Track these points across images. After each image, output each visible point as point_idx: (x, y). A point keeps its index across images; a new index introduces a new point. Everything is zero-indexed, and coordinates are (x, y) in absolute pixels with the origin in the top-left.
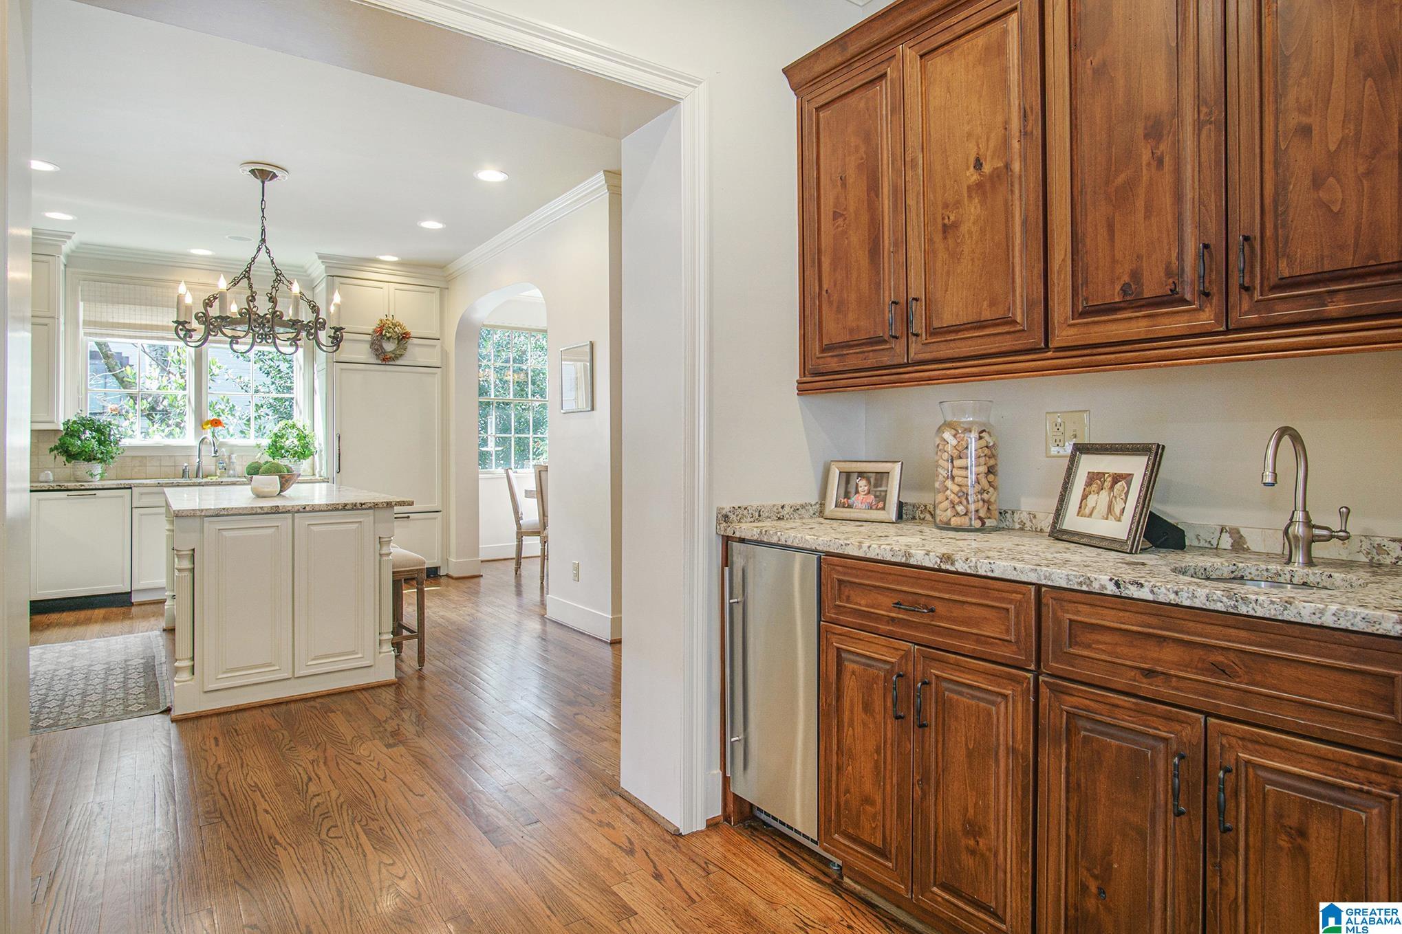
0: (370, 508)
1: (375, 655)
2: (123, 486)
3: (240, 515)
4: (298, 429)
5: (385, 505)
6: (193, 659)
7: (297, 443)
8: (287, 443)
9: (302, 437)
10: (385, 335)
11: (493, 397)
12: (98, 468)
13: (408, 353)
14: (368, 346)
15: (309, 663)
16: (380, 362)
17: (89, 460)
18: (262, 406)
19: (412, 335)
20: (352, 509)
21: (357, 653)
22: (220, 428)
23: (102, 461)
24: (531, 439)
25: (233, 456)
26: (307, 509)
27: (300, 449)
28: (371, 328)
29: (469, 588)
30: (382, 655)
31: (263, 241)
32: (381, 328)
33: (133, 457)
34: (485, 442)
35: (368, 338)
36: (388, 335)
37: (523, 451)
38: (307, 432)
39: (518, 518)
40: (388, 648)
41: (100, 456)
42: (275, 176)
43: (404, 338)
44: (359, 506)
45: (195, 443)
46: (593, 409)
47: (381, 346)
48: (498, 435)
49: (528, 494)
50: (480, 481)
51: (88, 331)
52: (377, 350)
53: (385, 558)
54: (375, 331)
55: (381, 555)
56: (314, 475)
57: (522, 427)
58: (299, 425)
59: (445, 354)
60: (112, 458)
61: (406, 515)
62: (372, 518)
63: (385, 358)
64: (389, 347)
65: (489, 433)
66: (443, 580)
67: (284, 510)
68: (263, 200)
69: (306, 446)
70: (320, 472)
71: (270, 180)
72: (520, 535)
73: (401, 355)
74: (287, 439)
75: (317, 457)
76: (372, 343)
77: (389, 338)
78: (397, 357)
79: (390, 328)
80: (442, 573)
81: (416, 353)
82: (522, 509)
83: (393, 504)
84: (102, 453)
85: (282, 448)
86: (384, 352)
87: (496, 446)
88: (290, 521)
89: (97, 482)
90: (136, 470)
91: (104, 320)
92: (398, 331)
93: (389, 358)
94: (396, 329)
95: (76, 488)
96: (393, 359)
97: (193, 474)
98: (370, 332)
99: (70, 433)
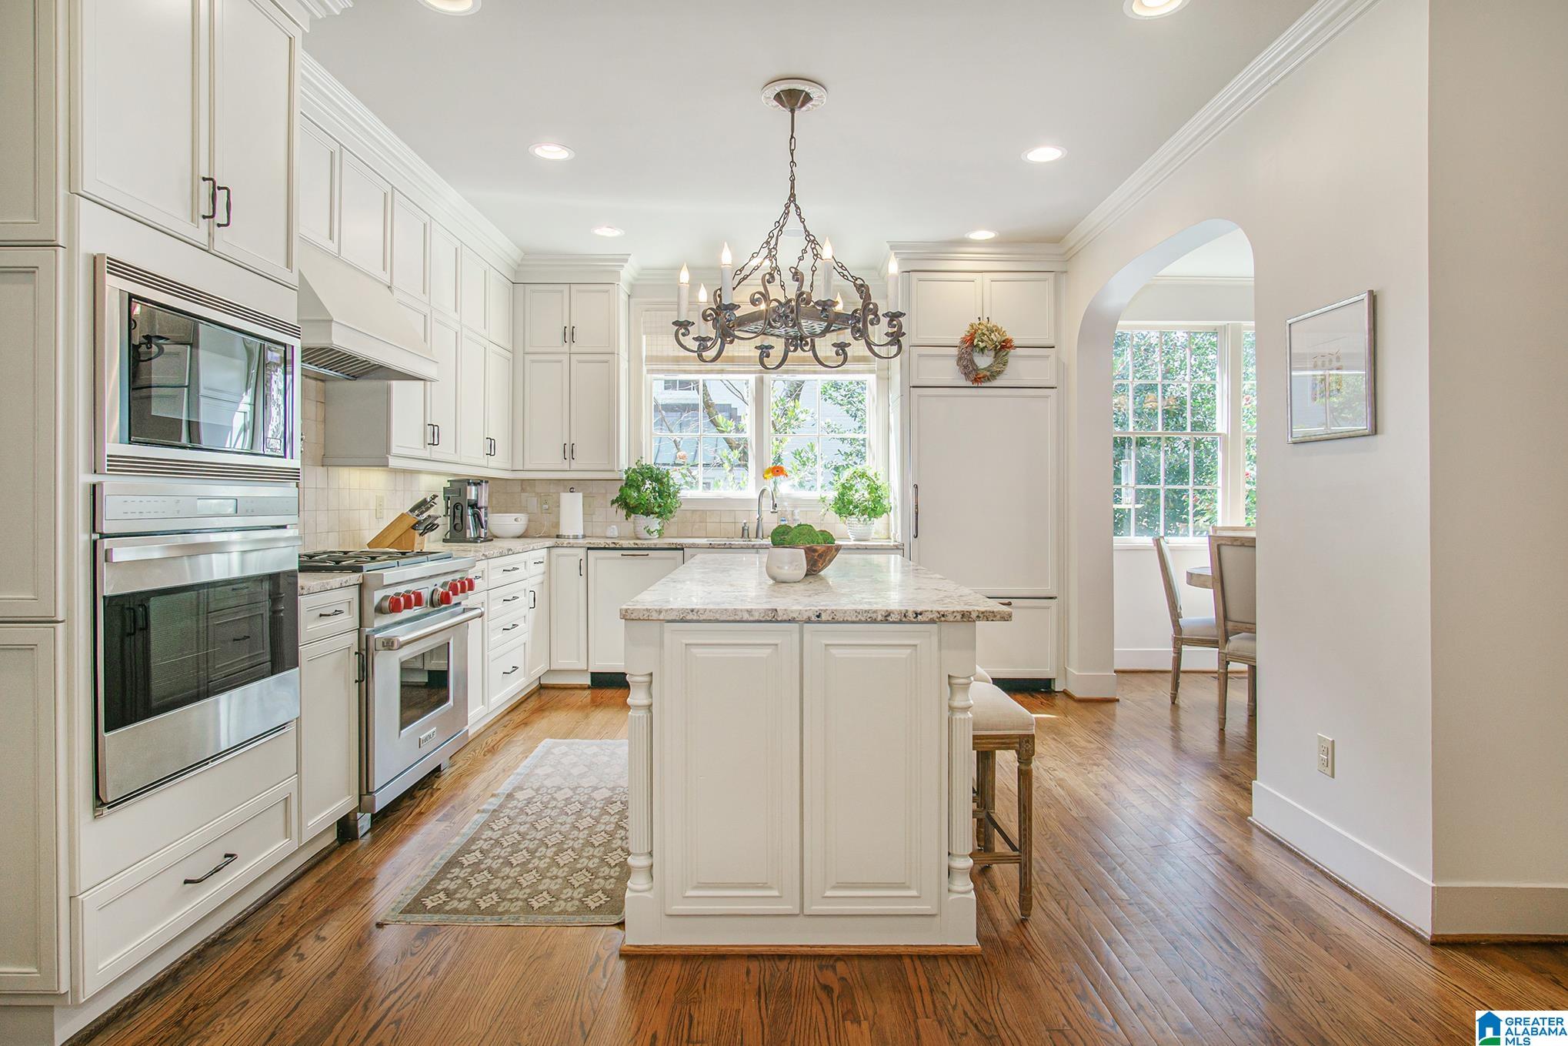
0: (932, 621)
1: (940, 894)
2: (674, 546)
3: (717, 621)
4: (868, 478)
5: (959, 617)
6: (651, 854)
7: (867, 496)
8: (857, 496)
9: (874, 489)
10: (977, 345)
11: (1131, 430)
12: (654, 523)
13: (1008, 369)
14: (953, 362)
15: (828, 893)
16: (971, 384)
17: (647, 514)
18: (851, 454)
19: (1015, 343)
20: (900, 622)
21: (909, 888)
22: (782, 477)
23: (660, 515)
24: (1191, 493)
25: (797, 511)
26: (824, 617)
27: (871, 505)
28: (957, 336)
29: (1100, 722)
30: (954, 896)
31: (793, 196)
32: (972, 337)
33: (693, 511)
34: (1117, 496)
35: (955, 351)
36: (982, 345)
37: (1177, 511)
38: (879, 483)
39: (1175, 614)
40: (964, 885)
41: (657, 510)
42: (808, 98)
43: (1003, 347)
44: (911, 616)
45: (754, 494)
46: (1375, 431)
47: (972, 362)
48: (1139, 487)
49: (1193, 579)
50: (1115, 553)
51: (650, 367)
52: (965, 367)
53: (959, 716)
54: (964, 341)
55: (951, 709)
56: (889, 538)
57: (1178, 473)
58: (870, 473)
59: (1062, 369)
60: (671, 512)
61: (1007, 601)
62: (935, 639)
63: (978, 378)
64: (983, 361)
65: (1123, 484)
66: (1059, 701)
67: (785, 617)
68: (792, 137)
69: (877, 501)
70: (895, 535)
71: (803, 105)
72: (1179, 641)
73: (999, 373)
74: (856, 491)
75: (891, 514)
76: (960, 359)
77: (982, 350)
78: (993, 374)
79: (984, 334)
80: (1058, 687)
81: (1019, 368)
82: (1182, 602)
83: (974, 615)
84: (660, 506)
85: (850, 502)
86: (976, 369)
87: (1137, 502)
88: (796, 637)
89: (655, 541)
90: (696, 527)
91: (665, 354)
92: (995, 339)
93: (984, 377)
94: (993, 336)
95: (630, 546)
96: (988, 379)
97: (753, 533)
98: (957, 342)
99: (630, 483)
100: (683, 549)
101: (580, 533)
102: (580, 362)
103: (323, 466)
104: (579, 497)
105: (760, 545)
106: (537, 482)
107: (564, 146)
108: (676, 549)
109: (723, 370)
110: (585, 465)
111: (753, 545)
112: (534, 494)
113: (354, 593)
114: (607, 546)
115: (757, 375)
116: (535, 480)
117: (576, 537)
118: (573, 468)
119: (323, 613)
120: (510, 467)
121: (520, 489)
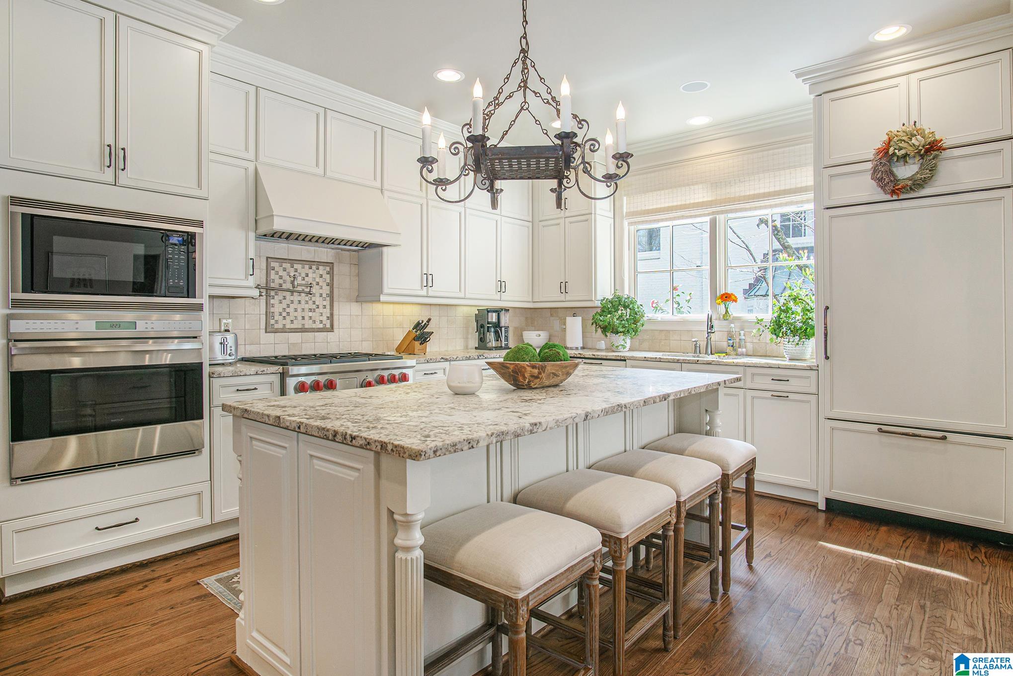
2: (621, 358)
10: (894, 154)
13: (940, 175)
14: (868, 176)
16: (888, 197)
17: (615, 333)
19: (945, 143)
25: (742, 333)
28: (869, 149)
32: (888, 145)
35: (869, 165)
36: (901, 153)
43: (929, 151)
47: (892, 173)
52: (883, 180)
54: (879, 151)
60: (635, 331)
62: (372, 466)
63: (896, 190)
64: (904, 171)
73: (926, 181)
76: (875, 172)
77: (902, 158)
78: (917, 184)
79: (903, 140)
81: (959, 171)
86: (896, 180)
90: (662, 343)
91: (639, 209)
92: (917, 143)
93: (903, 187)
94: (914, 141)
95: (590, 357)
96: (911, 189)
97: (703, 349)
98: (871, 157)
99: (604, 310)
100: (625, 360)
101: (580, 344)
102: (571, 223)
103: (357, 302)
104: (579, 320)
105: (683, 360)
106: (559, 310)
107: (457, 70)
108: (621, 360)
109: (683, 216)
110: (574, 298)
111: (678, 360)
112: (558, 318)
113: (276, 379)
114: (575, 356)
115: (711, 217)
116: (558, 308)
117: (577, 348)
118: (567, 299)
119: (240, 389)
120: (531, 300)
121: (550, 314)
